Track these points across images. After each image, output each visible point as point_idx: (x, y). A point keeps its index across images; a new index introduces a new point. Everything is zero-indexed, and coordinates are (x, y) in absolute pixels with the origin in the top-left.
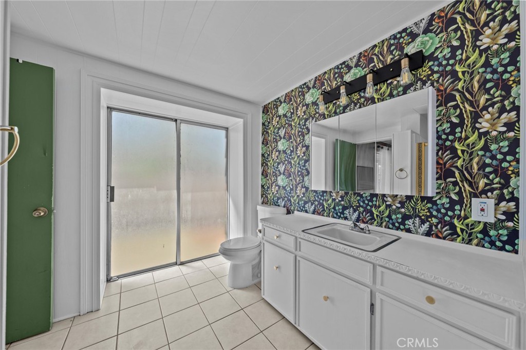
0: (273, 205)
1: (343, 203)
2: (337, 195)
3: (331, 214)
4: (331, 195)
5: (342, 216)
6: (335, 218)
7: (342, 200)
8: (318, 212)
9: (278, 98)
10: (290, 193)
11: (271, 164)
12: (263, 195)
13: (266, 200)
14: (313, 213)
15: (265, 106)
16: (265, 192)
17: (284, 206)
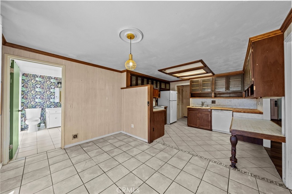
0: (32, 108)
3: (60, 107)
4: (59, 103)
9: (36, 75)
10: (43, 104)
11: (30, 95)
12: (23, 106)
13: (26, 107)
14: (54, 107)
15: (24, 73)
16: (25, 104)
17: (40, 108)
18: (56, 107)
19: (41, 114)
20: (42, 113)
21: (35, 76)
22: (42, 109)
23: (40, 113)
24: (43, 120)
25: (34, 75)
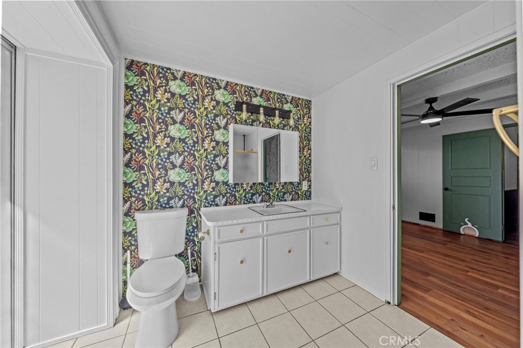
0: (157, 208)
1: (251, 191)
2: (247, 186)
3: (242, 202)
4: (242, 186)
5: (251, 201)
6: (246, 204)
7: (251, 189)
8: (230, 203)
9: (170, 69)
10: (194, 189)
11: (152, 152)
12: (129, 198)
13: (140, 204)
14: (225, 204)
15: (133, 61)
16: (136, 192)
17: (183, 206)
18: (231, 204)
19: (187, 234)
20: (191, 227)
21: (166, 74)
22: (191, 212)
23: (185, 226)
24: (192, 255)
25: (163, 69)
